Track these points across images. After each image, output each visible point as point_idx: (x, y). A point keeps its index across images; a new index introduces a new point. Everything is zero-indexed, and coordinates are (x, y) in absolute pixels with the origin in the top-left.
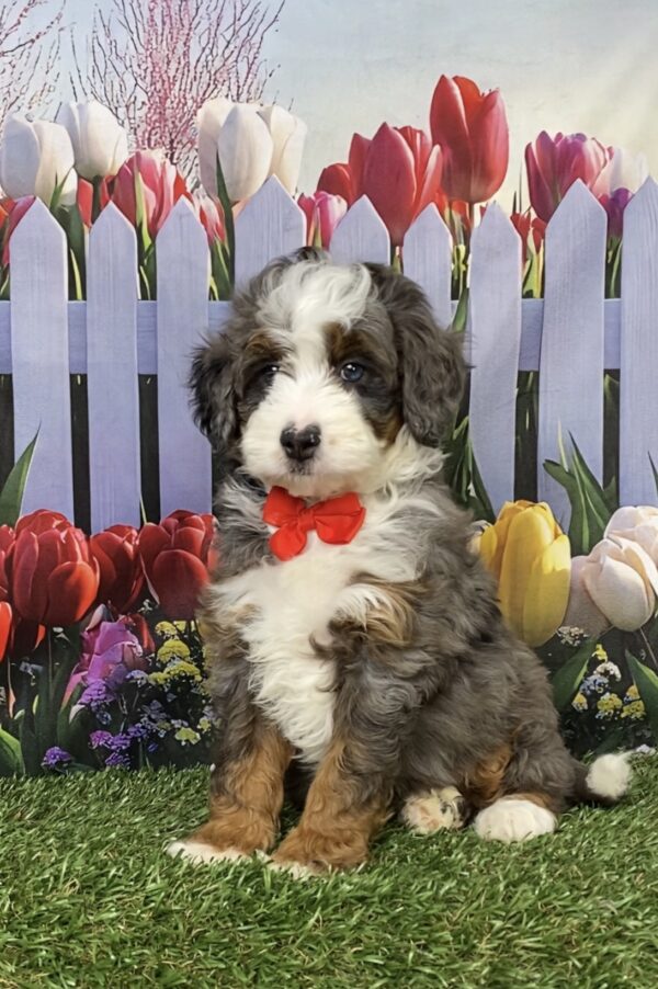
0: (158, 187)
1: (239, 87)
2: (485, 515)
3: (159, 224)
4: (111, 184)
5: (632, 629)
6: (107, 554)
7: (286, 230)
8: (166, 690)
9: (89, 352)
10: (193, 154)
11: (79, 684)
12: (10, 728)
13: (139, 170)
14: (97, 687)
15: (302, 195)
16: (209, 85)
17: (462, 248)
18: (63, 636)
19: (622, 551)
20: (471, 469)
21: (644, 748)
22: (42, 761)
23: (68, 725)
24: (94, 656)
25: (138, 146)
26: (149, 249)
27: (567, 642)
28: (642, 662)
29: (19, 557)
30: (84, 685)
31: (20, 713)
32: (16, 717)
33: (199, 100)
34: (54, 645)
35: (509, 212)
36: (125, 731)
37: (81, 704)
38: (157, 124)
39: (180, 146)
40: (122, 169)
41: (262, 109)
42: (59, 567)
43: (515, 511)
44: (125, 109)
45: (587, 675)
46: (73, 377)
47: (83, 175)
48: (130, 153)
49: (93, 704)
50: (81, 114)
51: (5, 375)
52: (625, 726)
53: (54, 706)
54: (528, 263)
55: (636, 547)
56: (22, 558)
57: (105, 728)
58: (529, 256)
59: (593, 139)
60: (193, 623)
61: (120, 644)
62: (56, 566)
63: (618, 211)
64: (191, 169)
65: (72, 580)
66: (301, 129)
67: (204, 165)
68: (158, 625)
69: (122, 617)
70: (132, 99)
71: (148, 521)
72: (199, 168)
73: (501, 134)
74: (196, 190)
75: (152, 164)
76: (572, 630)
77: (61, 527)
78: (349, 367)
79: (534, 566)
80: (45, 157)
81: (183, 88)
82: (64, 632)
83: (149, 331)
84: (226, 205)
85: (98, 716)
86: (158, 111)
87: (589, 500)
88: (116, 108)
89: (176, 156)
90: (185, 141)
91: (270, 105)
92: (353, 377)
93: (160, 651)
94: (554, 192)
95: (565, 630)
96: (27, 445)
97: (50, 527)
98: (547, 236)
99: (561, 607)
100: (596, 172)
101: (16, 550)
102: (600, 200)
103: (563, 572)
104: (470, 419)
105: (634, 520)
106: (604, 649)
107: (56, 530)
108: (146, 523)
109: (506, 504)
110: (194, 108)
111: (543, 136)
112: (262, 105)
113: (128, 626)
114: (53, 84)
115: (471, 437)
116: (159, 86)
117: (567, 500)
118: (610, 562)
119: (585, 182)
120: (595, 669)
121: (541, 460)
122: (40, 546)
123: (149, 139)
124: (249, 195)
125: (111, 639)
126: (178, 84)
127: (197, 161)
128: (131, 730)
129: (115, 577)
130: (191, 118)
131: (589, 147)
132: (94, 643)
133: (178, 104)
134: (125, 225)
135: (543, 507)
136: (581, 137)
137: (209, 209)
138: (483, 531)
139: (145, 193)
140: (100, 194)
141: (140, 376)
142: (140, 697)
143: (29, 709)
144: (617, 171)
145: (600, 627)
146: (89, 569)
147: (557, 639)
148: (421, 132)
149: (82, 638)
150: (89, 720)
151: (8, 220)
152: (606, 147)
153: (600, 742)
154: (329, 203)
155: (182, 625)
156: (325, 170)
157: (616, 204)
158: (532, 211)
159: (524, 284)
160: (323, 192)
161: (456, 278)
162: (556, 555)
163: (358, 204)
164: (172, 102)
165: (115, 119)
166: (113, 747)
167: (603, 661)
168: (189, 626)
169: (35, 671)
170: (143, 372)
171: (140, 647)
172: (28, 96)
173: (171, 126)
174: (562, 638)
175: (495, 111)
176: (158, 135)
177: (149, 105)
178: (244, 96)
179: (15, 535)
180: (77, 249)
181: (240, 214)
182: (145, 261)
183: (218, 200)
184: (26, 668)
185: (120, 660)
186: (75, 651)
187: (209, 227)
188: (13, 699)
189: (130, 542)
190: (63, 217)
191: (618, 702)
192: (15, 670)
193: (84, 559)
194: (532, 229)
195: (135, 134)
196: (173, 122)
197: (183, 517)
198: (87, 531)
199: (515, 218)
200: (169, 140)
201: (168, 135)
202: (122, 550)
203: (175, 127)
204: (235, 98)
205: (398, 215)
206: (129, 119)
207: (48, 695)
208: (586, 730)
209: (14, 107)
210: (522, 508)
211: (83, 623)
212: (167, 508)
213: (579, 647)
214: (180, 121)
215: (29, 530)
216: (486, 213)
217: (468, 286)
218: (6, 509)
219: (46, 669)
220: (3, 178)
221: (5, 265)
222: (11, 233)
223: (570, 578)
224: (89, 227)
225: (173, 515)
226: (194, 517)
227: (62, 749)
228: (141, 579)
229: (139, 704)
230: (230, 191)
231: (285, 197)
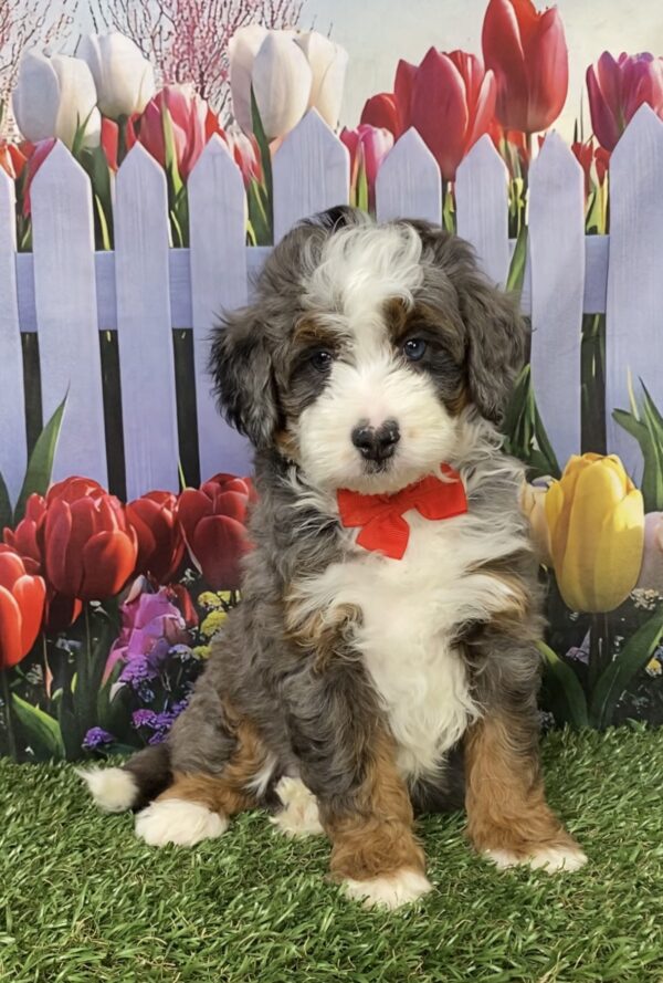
0: (188, 125)
1: (273, 12)
2: (549, 470)
3: (190, 165)
4: (137, 123)
6: (146, 522)
7: (328, 167)
9: (120, 307)
10: (225, 87)
11: (119, 661)
12: (49, 708)
13: (168, 107)
14: (139, 663)
15: (345, 129)
16: (240, 11)
17: (520, 182)
18: (100, 609)
20: (533, 421)
22: (82, 742)
23: (108, 705)
24: (135, 630)
25: (166, 80)
26: (180, 193)
27: (641, 606)
29: (51, 528)
30: (125, 661)
31: (59, 692)
32: (54, 697)
33: (230, 28)
34: (91, 619)
35: (571, 142)
36: (170, 711)
37: (122, 681)
38: (186, 56)
39: (211, 79)
40: (149, 106)
41: (299, 36)
42: (94, 537)
43: (583, 465)
44: (150, 40)
45: (662, 641)
46: (102, 334)
47: (106, 113)
48: (157, 88)
49: (135, 682)
50: (101, 47)
51: (30, 334)
53: (93, 685)
54: (591, 197)
56: (55, 527)
57: (147, 706)
58: (592, 190)
59: (661, 58)
60: (237, 593)
61: (161, 617)
62: (90, 536)
64: (224, 104)
65: (108, 551)
66: (343, 57)
67: (238, 100)
68: (201, 596)
69: (162, 588)
70: (158, 29)
71: (187, 485)
72: (232, 102)
73: (559, 56)
74: (229, 128)
75: (181, 100)
76: (647, 593)
77: (95, 495)
78: (410, 343)
79: (605, 522)
80: (66, 96)
81: (212, 15)
82: (102, 606)
83: (183, 281)
84: (262, 142)
85: (140, 694)
86: (186, 41)
88: (141, 40)
89: (207, 90)
90: (216, 73)
91: (307, 31)
92: (415, 355)
93: (206, 623)
94: (617, 116)
95: (639, 592)
96: (56, 408)
97: (83, 495)
98: (611, 166)
99: (635, 568)
101: (48, 520)
103: (636, 530)
104: (533, 366)
107: (90, 499)
108: (185, 489)
109: (572, 459)
110: (225, 36)
111: (606, 56)
112: (298, 32)
113: (169, 598)
114: (72, 15)
115: (533, 388)
116: (186, 14)
117: (640, 451)
119: (652, 107)
121: (610, 409)
122: (73, 516)
123: (177, 73)
124: (287, 130)
125: (152, 612)
126: (206, 11)
127: (230, 95)
128: (176, 708)
129: (154, 545)
130: (222, 48)
131: (656, 67)
132: (134, 616)
133: (207, 33)
134: (154, 166)
135: (613, 460)
136: (647, 57)
137: (244, 146)
138: (548, 487)
139: (175, 133)
140: (126, 134)
141: (174, 330)
142: (184, 671)
143: (67, 688)
146: (126, 538)
147: (630, 602)
148: (473, 57)
149: (121, 612)
150: (130, 697)
151: (27, 166)
154: (374, 137)
155: (226, 596)
156: (368, 101)
158: (595, 139)
159: (588, 219)
160: (367, 126)
161: (513, 214)
162: (628, 512)
163: (404, 138)
164: (201, 31)
165: (139, 50)
166: (157, 726)
168: (233, 596)
169: (73, 648)
170: (178, 326)
171: (182, 620)
172: (45, 29)
173: (200, 57)
174: (636, 601)
175: (552, 30)
176: (187, 68)
177: (176, 35)
178: (279, 23)
179: (46, 505)
180: (102, 195)
181: (277, 151)
182: (177, 206)
183: (253, 136)
184: (63, 645)
185: (161, 634)
186: (114, 625)
187: (245, 167)
188: (50, 678)
189: (168, 507)
190: (86, 160)
192: (51, 647)
193: (120, 528)
194: (594, 159)
195: (162, 67)
196: (203, 53)
197: (224, 481)
198: (123, 499)
199: (577, 147)
200: (198, 72)
201: (197, 67)
202: (161, 518)
203: (205, 58)
204: (269, 24)
205: (449, 148)
206: (155, 51)
207: (87, 672)
208: (661, 696)
209: (30, 42)
210: (590, 461)
211: (121, 596)
212: (207, 473)
213: (654, 612)
214: (210, 52)
215: (61, 499)
216: (545, 144)
217: (527, 223)
218: (36, 476)
219: (84, 646)
220: (21, 119)
221: (26, 215)
222: (30, 180)
223: (643, 536)
224: (116, 171)
225: (213, 479)
226: (236, 480)
227: (103, 729)
228: (182, 548)
229: (182, 681)
230: (265, 126)
231: (326, 131)
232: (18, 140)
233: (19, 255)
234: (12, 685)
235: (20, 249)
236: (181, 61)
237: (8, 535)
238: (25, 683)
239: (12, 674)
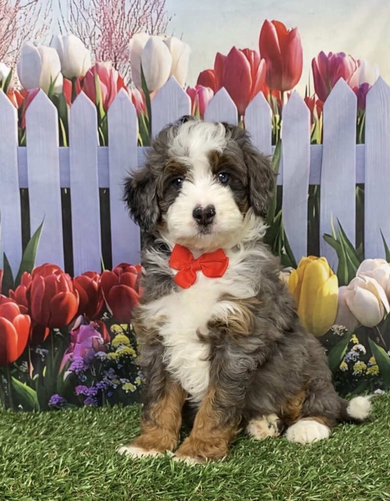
0: (108, 83)
1: (152, 26)
2: (291, 264)
3: (109, 104)
4: (82, 82)
5: (371, 326)
6: (84, 288)
7: (180, 106)
8: (117, 362)
9: (71, 176)
10: (128, 64)
11: (69, 360)
12: (31, 384)
13: (98, 74)
14: (79, 361)
15: (189, 87)
16: (136, 25)
17: (278, 116)
18: (59, 333)
19: (366, 283)
20: (283, 239)
21: (379, 391)
22: (48, 402)
23: (63, 383)
24: (77, 344)
25: (97, 60)
26: (104, 117)
27: (336, 334)
28: (378, 344)
29: (34, 289)
30: (71, 360)
31: (36, 376)
32: (34, 379)
33: (130, 34)
34: (54, 338)
35: (303, 96)
36: (95, 386)
37: (70, 371)
38: (107, 48)
39: (120, 60)
40: (88, 73)
41: (166, 39)
42: (57, 295)
43: (308, 262)
44: (89, 39)
45: (348, 352)
46: (62, 190)
47: (67, 76)
48: (92, 64)
49: (77, 371)
50: (64, 42)
51: (25, 189)
52: (368, 379)
53: (55, 372)
54: (314, 125)
55: (374, 281)
56: (36, 290)
57: (83, 384)
58: (314, 121)
59: (349, 55)
60: (131, 325)
61: (91, 338)
62: (55, 294)
63: (363, 96)
64: (126, 73)
65: (64, 302)
66: (188, 50)
67: (134, 70)
68: (112, 327)
69: (92, 322)
70: (93, 33)
71: (106, 269)
72: (131, 72)
73: (298, 53)
74: (129, 85)
75: (104, 70)
76: (339, 327)
77: (57, 273)
78: (221, 175)
79: (319, 291)
80: (45, 66)
81: (121, 27)
82: (60, 331)
83: (105, 163)
84: (146, 93)
85: (79, 377)
86: (107, 40)
87: (348, 255)
88: (84, 39)
89: (118, 65)
90: (123, 57)
91: (170, 36)
92: (224, 180)
93: (114, 341)
94: (327, 84)
95: (335, 327)
96: (38, 227)
97: (51, 273)
98: (324, 109)
99: (334, 314)
100: (351, 73)
101: (32, 286)
102: (353, 90)
103: (334, 295)
104: (283, 211)
105: (372, 267)
106: (357, 337)
107: (55, 275)
108: (105, 271)
109: (303, 258)
110: (128, 38)
111: (322, 54)
112: (165, 37)
113: (95, 327)
114: (48, 24)
115: (283, 222)
116: (108, 26)
117: (336, 255)
118: (359, 289)
119: (345, 79)
120: (352, 348)
121: (322, 234)
122: (46, 283)
123: (103, 56)
124: (159, 87)
125: (86, 335)
126: (118, 25)
127: (130, 68)
128: (98, 384)
129: (87, 300)
130: (126, 44)
131: (347, 60)
132: (77, 337)
133: (119, 36)
134: (90, 104)
135: (322, 260)
136: (342, 54)
137: (137, 95)
138: (290, 273)
139: (101, 87)
140: (76, 86)
141: (100, 189)
142: (103, 366)
143: (41, 374)
144: (362, 74)
145: (354, 325)
146: (73, 296)
147: (331, 332)
148: (254, 52)
149: (70, 334)
150: (74, 379)
151: (24, 102)
152: (356, 59)
153: (355, 388)
154: (204, 92)
155: (125, 326)
156: (201, 74)
157: (362, 92)
158: (316, 95)
159: (312, 136)
160: (200, 86)
161: (274, 133)
162: (330, 286)
163: (219, 92)
164: (115, 35)
165: (83, 44)
166: (88, 394)
167: (356, 344)
168: (129, 327)
169: (44, 353)
170: (102, 187)
171: (102, 339)
172: (35, 32)
173: (115, 48)
174: (334, 331)
175: (295, 40)
176: (108, 54)
177: (102, 37)
178: (155, 32)
179: (31, 278)
180: (63, 118)
181: (154, 98)
182: (102, 125)
183: (142, 90)
184: (39, 351)
185: (91, 346)
186: (66, 341)
187: (137, 106)
188: (32, 369)
189: (95, 280)
190: (55, 100)
191: (364, 366)
192: (33, 353)
193: (70, 291)
194: (316, 106)
195: (95, 53)
196: (116, 46)
197: (125, 267)
198: (72, 275)
199: (307, 99)
200: (113, 56)
201: (113, 53)
202: (91, 285)
203: (117, 49)
204: (151, 33)
205: (242, 98)
206: (92, 44)
207: (51, 366)
208: (347, 381)
209: (27, 38)
210: (311, 260)
211: (70, 326)
212: (116, 262)
213: (343, 337)
214: (120, 46)
215: (39, 275)
216: (291, 97)
217: (281, 137)
218: (27, 262)
219: (50, 352)
220: (22, 78)
221: (23, 127)
222: (26, 109)
223: (338, 298)
224: (70, 105)
225: (119, 266)
226: (131, 267)
227: (60, 396)
228: (102, 301)
229: (102, 370)
230: (148, 85)
231: (179, 88)
232: (19, 88)
233: (20, 148)
234: (12, 372)
235: (20, 145)
236: (105, 50)
237: (12, 293)
238: (19, 371)
239: (12, 366)
